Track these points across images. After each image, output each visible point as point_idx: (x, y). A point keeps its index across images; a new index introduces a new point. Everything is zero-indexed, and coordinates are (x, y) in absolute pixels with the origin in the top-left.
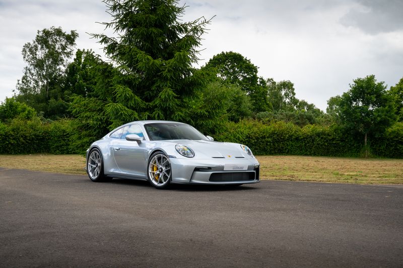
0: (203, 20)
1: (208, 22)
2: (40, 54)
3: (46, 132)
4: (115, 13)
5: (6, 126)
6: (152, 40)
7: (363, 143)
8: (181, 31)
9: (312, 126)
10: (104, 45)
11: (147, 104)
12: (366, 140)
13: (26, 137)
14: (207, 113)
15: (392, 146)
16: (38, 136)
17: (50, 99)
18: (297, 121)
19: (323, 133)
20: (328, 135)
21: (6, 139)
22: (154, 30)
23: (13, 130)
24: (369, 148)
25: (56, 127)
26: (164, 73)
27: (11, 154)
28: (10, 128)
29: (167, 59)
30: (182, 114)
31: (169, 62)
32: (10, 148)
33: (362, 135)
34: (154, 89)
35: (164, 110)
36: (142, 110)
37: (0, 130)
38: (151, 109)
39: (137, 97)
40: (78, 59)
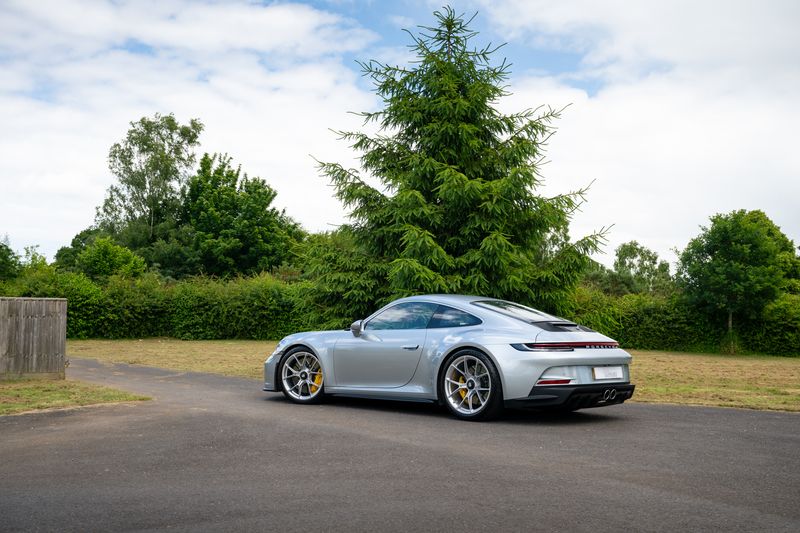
1: (557, 116)
3: (168, 301)
5: (99, 288)
6: (461, 145)
7: (726, 329)
9: (637, 297)
10: (361, 152)
11: (457, 260)
12: (730, 322)
13: (134, 308)
14: (557, 279)
15: (775, 334)
16: (155, 307)
17: (155, 241)
19: (656, 310)
20: (666, 313)
21: (100, 312)
22: (467, 128)
23: (113, 296)
24: (736, 338)
25: (185, 292)
26: (490, 206)
27: (107, 338)
28: (107, 292)
29: (489, 179)
30: (519, 280)
31: (496, 185)
32: (106, 329)
33: (724, 314)
34: (467, 232)
35: (487, 271)
36: (448, 272)
37: (91, 295)
38: (464, 270)
39: (440, 249)
40: (204, 170)
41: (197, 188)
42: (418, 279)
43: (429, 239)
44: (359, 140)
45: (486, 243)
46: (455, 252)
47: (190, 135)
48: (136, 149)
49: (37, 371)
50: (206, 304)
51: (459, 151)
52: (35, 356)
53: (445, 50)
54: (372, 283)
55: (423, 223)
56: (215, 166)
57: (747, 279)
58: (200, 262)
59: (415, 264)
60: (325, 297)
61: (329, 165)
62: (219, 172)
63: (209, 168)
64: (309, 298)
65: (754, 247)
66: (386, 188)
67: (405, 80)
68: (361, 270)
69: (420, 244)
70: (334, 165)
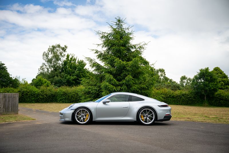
0: (144, 43)
1: (146, 44)
2: (50, 56)
3: (56, 93)
4: (103, 40)
5: (38, 90)
6: (121, 52)
7: (204, 99)
8: (133, 48)
9: (180, 91)
10: (96, 54)
11: (119, 82)
12: (205, 98)
13: (47, 95)
14: (146, 87)
15: (218, 101)
16: (52, 94)
17: (54, 77)
18: (172, 88)
19: (185, 94)
20: (188, 95)
21: (38, 96)
22: (122, 48)
23: (41, 92)
24: (207, 102)
25: (60, 90)
26: (128, 68)
27: (40, 103)
29: (128, 61)
30: (136, 88)
31: (130, 63)
32: (40, 100)
33: (203, 96)
34: (122, 75)
35: (127, 86)
36: (116, 86)
37: (36, 91)
38: (121, 85)
39: (115, 80)
40: (67, 58)
42: (108, 87)
43: (112, 77)
44: (95, 51)
45: (127, 78)
46: (119, 80)
47: (64, 49)
48: (50, 53)
49: (11, 112)
50: (66, 94)
51: (120, 54)
52: (10, 108)
53: (118, 28)
54: (98, 89)
55: (110, 73)
56: (70, 57)
57: (209, 86)
58: (66, 82)
59: (107, 84)
60: (86, 92)
61: (88, 58)
62: (71, 59)
64: (83, 93)
65: (211, 77)
66: (102, 64)
67: (108, 35)
68: (95, 85)
69: (109, 78)
70: (89, 58)
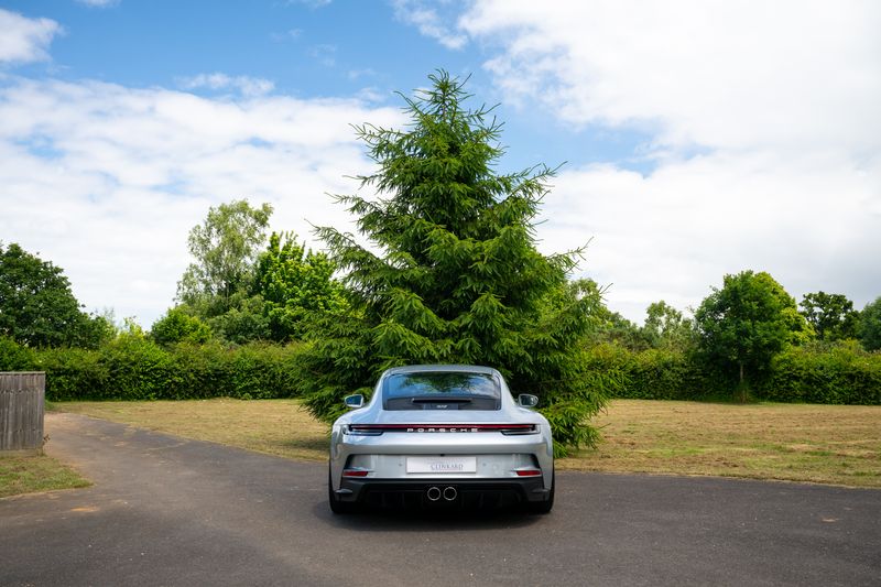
0: (542, 169)
1: (552, 174)
3: (229, 364)
4: (381, 159)
5: (167, 354)
6: (453, 205)
7: (738, 379)
8: (499, 190)
10: (357, 216)
11: (448, 323)
12: (742, 373)
13: (198, 371)
14: (555, 341)
15: (781, 383)
16: (217, 370)
17: (229, 310)
18: (630, 343)
19: (674, 363)
20: (683, 365)
21: (167, 375)
22: (458, 187)
23: (179, 361)
24: (747, 387)
25: (244, 356)
26: (481, 266)
27: (174, 399)
28: (174, 357)
29: (482, 239)
30: (515, 344)
31: (489, 245)
32: (173, 390)
33: (735, 366)
34: (459, 295)
35: (480, 335)
36: (435, 336)
37: (158, 361)
38: (455, 335)
39: (430, 312)
40: (273, 246)
41: (266, 264)
42: (404, 344)
43: (417, 302)
44: (354, 204)
45: (477, 305)
46: (446, 315)
48: (215, 230)
49: (14, 446)
50: (263, 367)
51: (451, 211)
52: (10, 432)
53: (441, 112)
54: (364, 349)
55: (412, 285)
56: (283, 243)
57: (755, 334)
58: (269, 328)
59: (400, 328)
60: (320, 363)
61: (325, 229)
62: (286, 248)
63: (277, 245)
64: (305, 365)
65: (761, 304)
66: (379, 251)
67: (401, 142)
68: (354, 335)
69: (406, 307)
70: (329, 229)
